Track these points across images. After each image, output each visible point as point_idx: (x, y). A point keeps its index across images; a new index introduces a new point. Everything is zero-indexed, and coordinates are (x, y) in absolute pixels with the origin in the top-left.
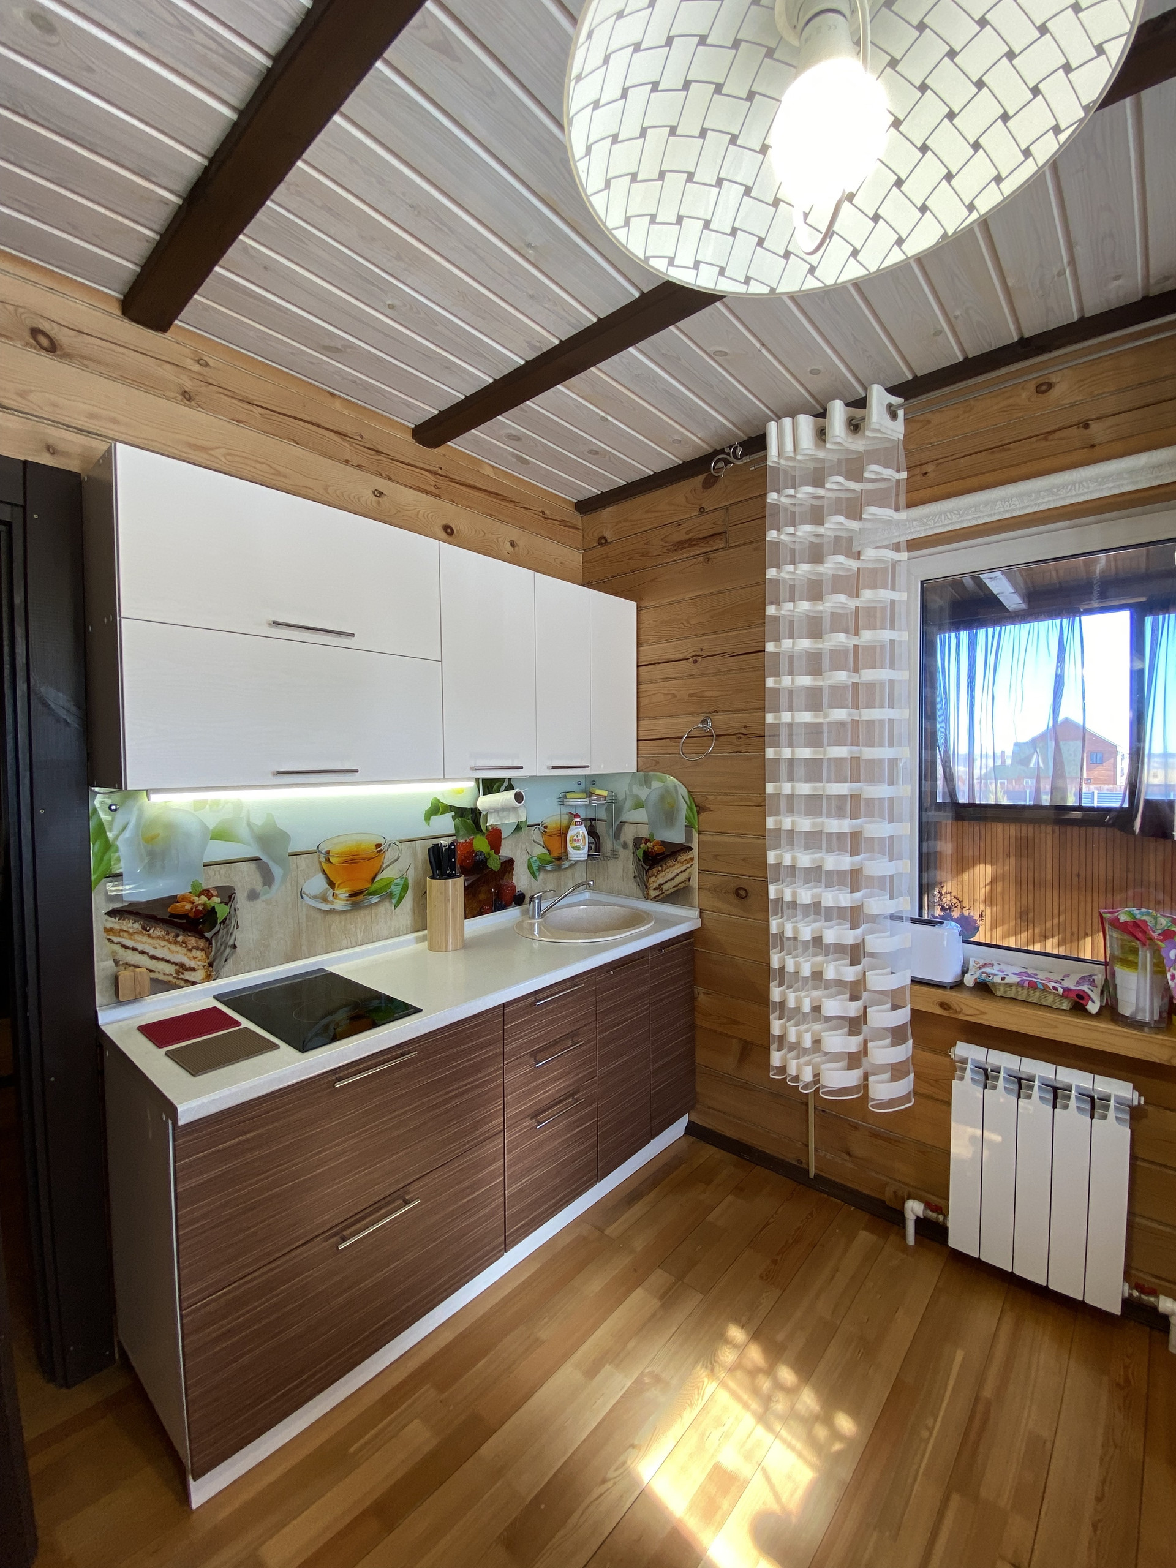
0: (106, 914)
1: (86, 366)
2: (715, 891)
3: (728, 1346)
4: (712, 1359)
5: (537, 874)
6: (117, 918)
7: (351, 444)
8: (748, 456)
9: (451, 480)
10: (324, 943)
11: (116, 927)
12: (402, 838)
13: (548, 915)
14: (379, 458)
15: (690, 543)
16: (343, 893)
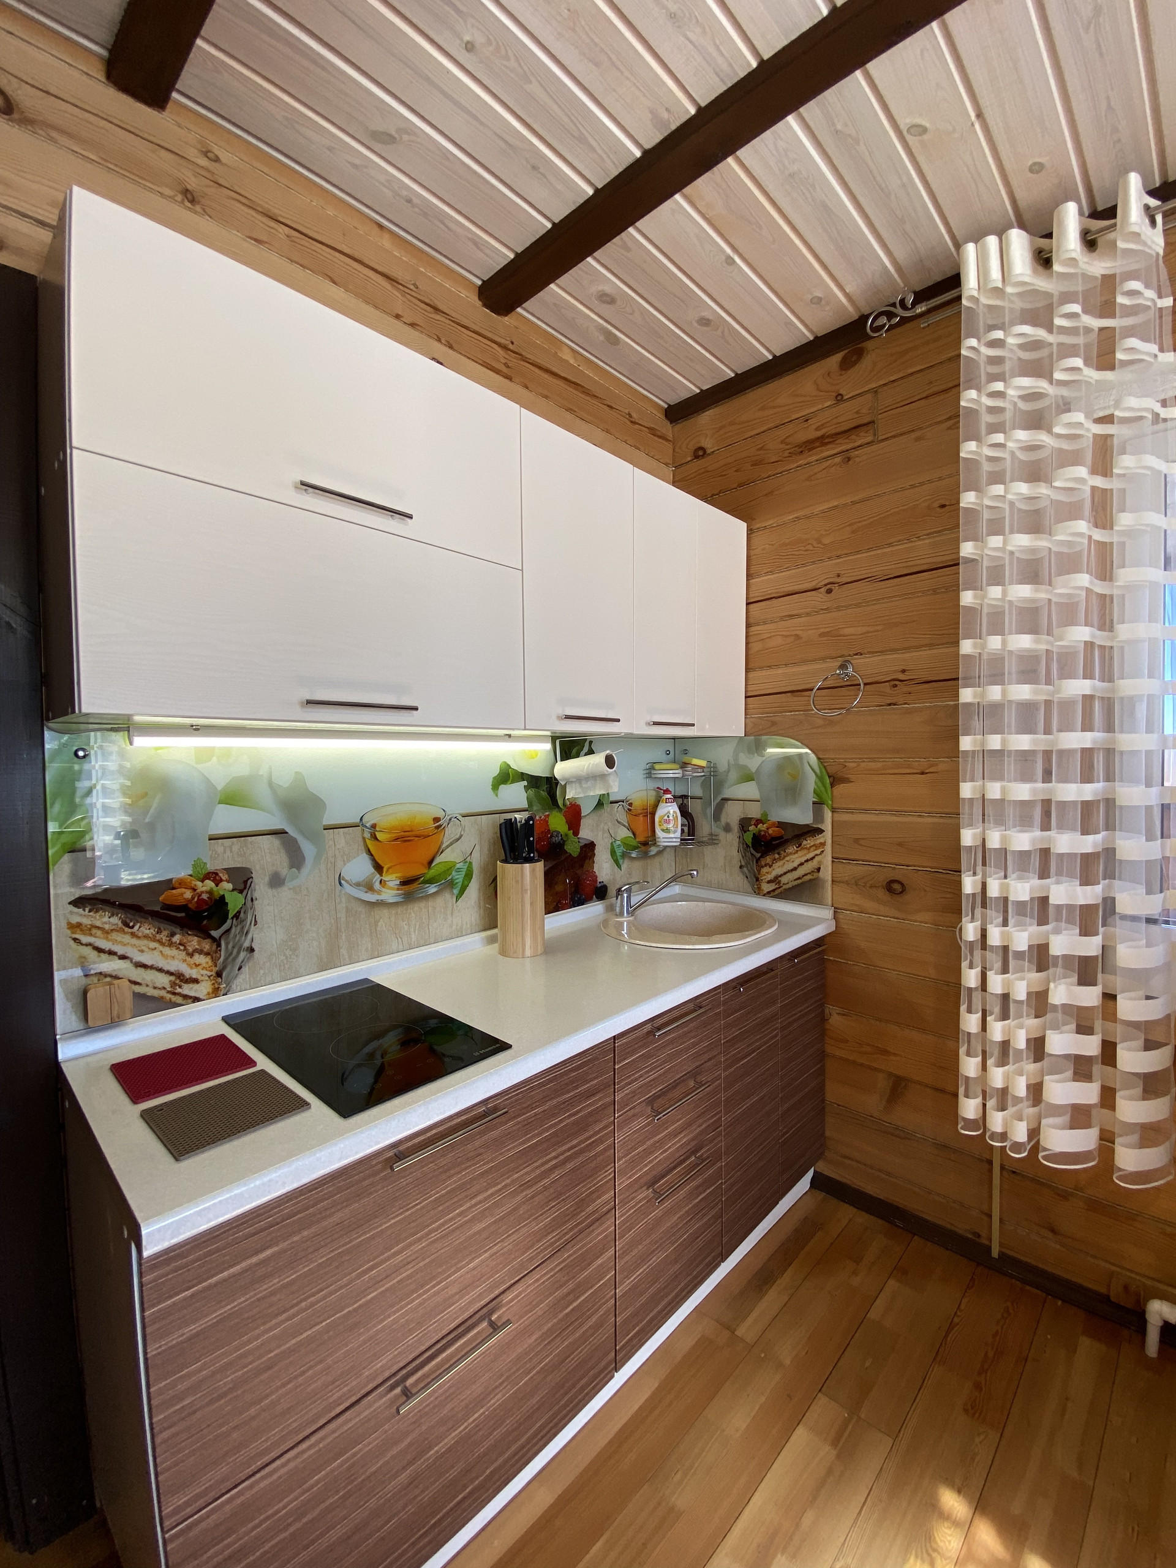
0: (70, 903)
1: (52, 139)
2: (856, 885)
3: (946, 1524)
4: (928, 1545)
5: (621, 861)
6: (87, 910)
7: (404, 294)
8: (924, 304)
9: (525, 359)
10: (369, 945)
11: (86, 921)
12: (464, 812)
13: (638, 912)
14: (438, 317)
15: (823, 441)
16: (393, 879)
